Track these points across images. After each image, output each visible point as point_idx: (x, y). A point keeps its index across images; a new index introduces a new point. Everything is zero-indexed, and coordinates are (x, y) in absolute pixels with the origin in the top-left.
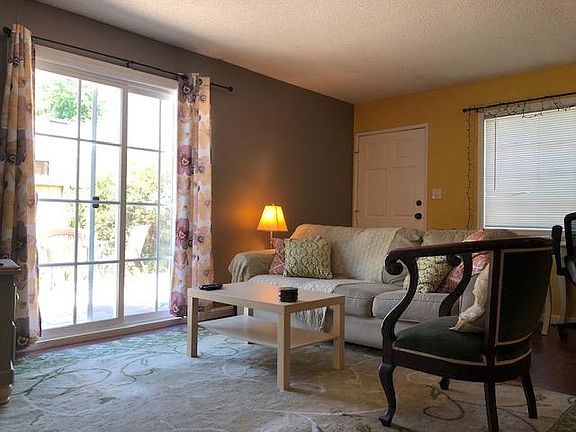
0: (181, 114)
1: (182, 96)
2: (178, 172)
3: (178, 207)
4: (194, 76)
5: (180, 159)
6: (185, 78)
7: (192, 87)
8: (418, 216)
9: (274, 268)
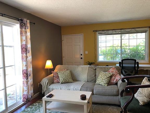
0: (21, 33)
1: (21, 27)
2: (22, 54)
3: (23, 66)
4: (25, 19)
5: (22, 49)
6: (22, 20)
7: (24, 24)
8: (81, 58)
9: (55, 81)
